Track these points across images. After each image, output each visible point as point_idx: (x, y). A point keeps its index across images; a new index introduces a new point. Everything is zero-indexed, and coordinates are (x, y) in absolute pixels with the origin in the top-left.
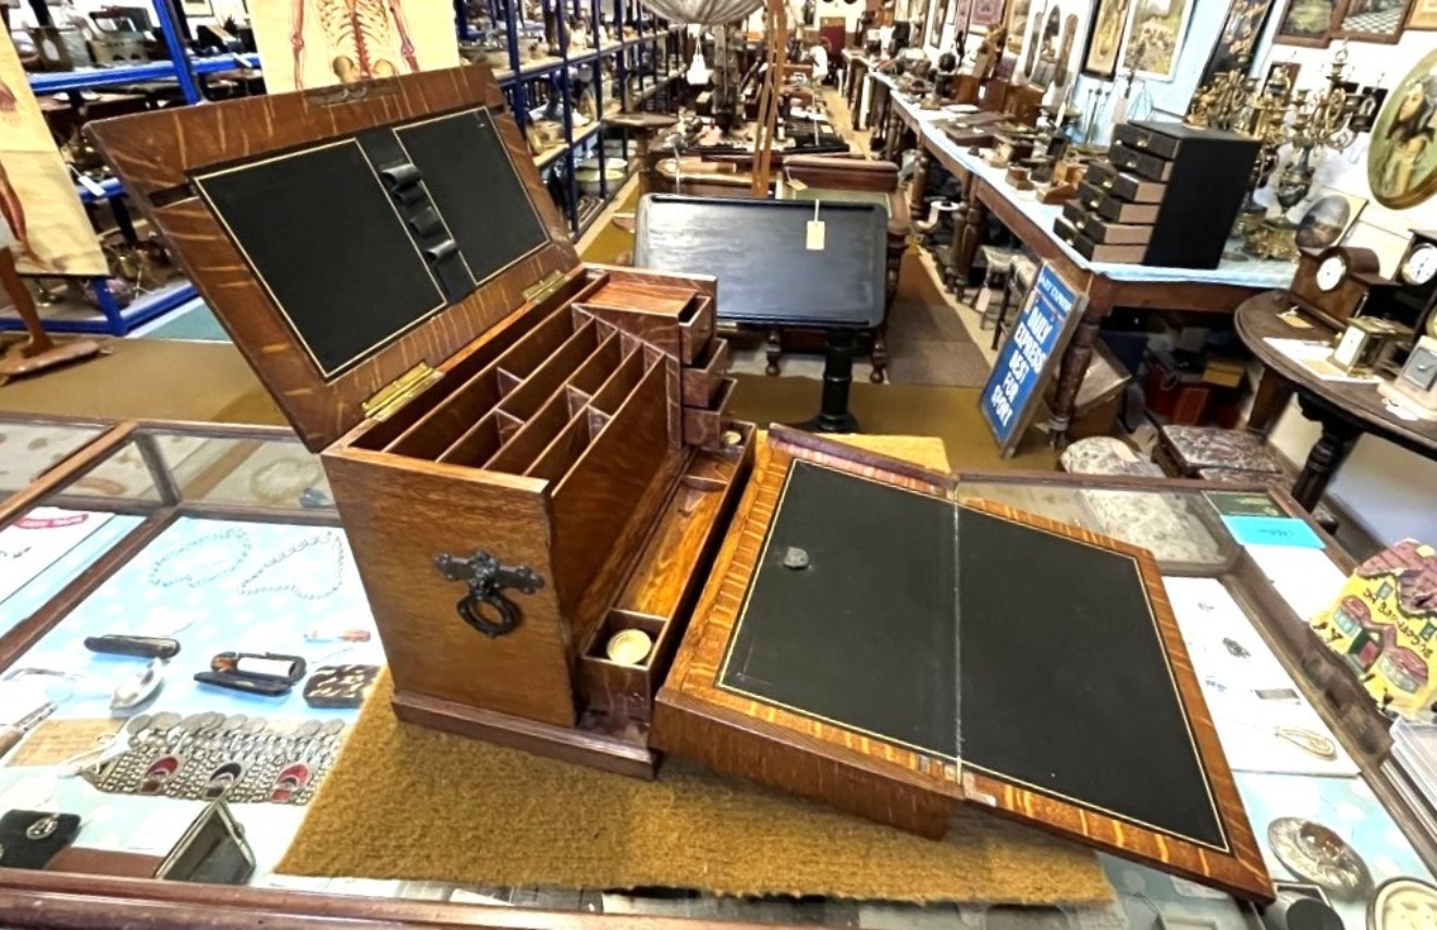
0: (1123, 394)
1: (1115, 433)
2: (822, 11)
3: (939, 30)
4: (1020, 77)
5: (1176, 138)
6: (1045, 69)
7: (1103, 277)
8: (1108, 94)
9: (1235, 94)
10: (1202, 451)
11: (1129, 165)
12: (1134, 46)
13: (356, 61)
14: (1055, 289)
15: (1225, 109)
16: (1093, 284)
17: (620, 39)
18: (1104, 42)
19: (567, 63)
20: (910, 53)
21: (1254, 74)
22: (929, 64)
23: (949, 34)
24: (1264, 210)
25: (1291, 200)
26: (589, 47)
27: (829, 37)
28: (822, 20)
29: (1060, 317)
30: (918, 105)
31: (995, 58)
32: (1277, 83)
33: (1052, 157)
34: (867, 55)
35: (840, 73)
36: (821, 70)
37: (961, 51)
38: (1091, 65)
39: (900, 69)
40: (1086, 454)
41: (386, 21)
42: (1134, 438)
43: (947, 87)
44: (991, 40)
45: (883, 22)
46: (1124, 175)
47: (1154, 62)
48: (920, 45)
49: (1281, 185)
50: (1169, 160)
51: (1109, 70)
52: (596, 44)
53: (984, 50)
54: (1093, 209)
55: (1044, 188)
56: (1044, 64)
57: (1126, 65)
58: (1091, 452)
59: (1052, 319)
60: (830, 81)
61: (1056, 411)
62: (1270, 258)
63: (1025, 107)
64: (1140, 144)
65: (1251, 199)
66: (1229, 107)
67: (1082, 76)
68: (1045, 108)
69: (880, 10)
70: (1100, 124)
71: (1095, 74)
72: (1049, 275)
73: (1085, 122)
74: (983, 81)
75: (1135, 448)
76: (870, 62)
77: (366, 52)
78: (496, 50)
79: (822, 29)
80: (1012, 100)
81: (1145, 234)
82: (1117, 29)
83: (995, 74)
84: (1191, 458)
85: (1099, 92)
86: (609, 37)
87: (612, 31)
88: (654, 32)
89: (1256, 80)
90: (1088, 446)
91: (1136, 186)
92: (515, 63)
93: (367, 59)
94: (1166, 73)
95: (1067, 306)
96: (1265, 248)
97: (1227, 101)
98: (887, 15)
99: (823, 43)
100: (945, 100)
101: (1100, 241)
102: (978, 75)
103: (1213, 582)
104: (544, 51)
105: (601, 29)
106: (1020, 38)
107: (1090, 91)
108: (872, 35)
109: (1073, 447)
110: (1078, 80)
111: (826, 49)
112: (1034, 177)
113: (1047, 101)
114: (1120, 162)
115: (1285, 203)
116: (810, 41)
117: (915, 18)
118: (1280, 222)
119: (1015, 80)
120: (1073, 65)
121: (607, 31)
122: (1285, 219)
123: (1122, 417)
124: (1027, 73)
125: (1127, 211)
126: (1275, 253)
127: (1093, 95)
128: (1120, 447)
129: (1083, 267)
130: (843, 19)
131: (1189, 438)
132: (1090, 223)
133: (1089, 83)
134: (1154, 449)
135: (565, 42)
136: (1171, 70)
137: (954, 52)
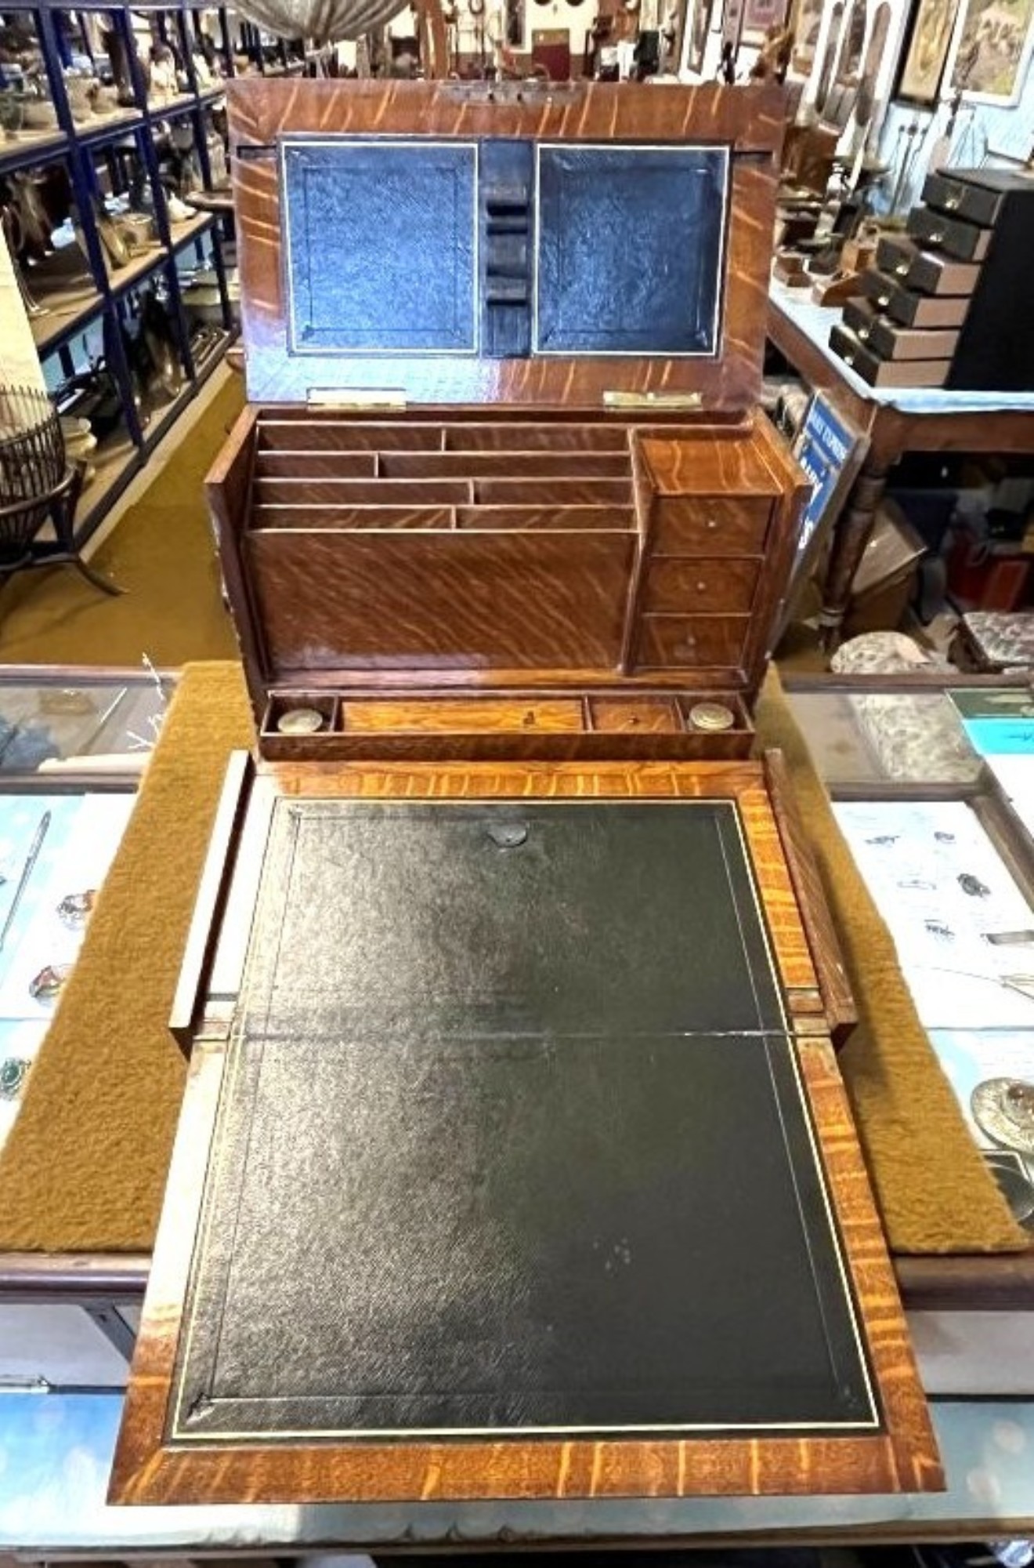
0: (918, 573)
1: (903, 627)
2: (535, 19)
3: (700, 42)
4: (809, 114)
5: (998, 192)
6: (842, 97)
7: (890, 408)
8: (925, 132)
10: (1009, 643)
11: (934, 238)
12: (966, 51)
14: (828, 430)
16: (877, 417)
17: (230, 76)
18: (925, 49)
19: (148, 117)
20: (660, 82)
23: (714, 45)
26: (182, 90)
27: (547, 62)
28: (535, 34)
29: (833, 469)
31: (775, 82)
33: (839, 235)
37: (729, 76)
38: (907, 88)
40: (861, 655)
42: (929, 631)
44: (770, 55)
45: (623, 35)
46: (928, 256)
47: (994, 77)
48: (674, 71)
50: (986, 227)
51: (931, 94)
52: (192, 87)
53: (758, 71)
54: (881, 310)
55: (822, 282)
56: (840, 88)
57: (953, 83)
58: (868, 653)
59: (823, 474)
61: (828, 601)
63: (811, 160)
64: (949, 205)
67: (893, 106)
68: (837, 160)
69: (620, 14)
70: (911, 178)
71: (909, 101)
72: (824, 413)
73: (893, 179)
75: (926, 645)
78: (39, 98)
79: (536, 49)
80: (796, 150)
81: (948, 342)
82: (946, 23)
84: (994, 654)
85: (913, 130)
86: (212, 73)
87: (217, 64)
88: (284, 64)
90: (864, 646)
91: (938, 270)
92: (65, 121)
94: (1008, 93)
95: (841, 453)
98: (628, 22)
99: (538, 73)
101: (888, 358)
103: (960, 806)
104: (110, 99)
105: (199, 61)
106: (811, 48)
107: (902, 129)
108: (606, 56)
109: (846, 647)
110: (887, 112)
112: (811, 268)
113: (842, 149)
114: (922, 236)
116: (518, 71)
117: (666, 25)
119: (801, 118)
120: (882, 90)
121: (209, 62)
123: (916, 605)
124: (820, 105)
125: (926, 311)
127: (905, 136)
128: (906, 646)
129: (864, 396)
130: (566, 32)
131: (997, 629)
132: (877, 331)
133: (903, 116)
134: (952, 646)
135: (142, 83)
136: (1015, 90)
137: (721, 79)
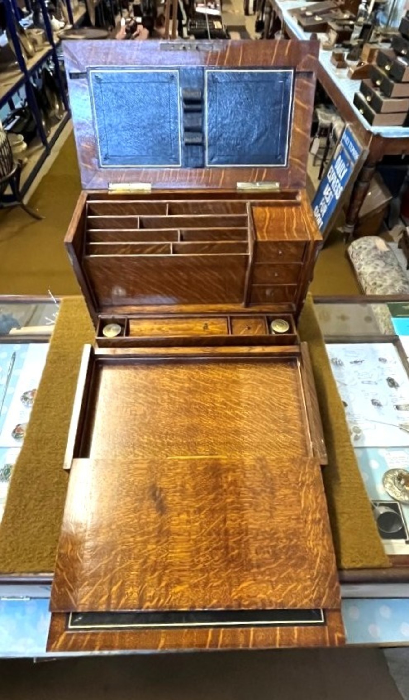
0: (388, 207)
11: (403, 51)
14: (351, 144)
16: (373, 140)
29: (352, 163)
33: (362, 40)
40: (360, 247)
42: (391, 233)
46: (400, 60)
54: (377, 87)
58: (363, 246)
59: (348, 165)
61: (348, 221)
72: (350, 135)
81: (406, 104)
90: (363, 242)
95: (356, 156)
101: (378, 111)
103: (390, 346)
109: (354, 243)
112: (349, 57)
114: (398, 50)
123: (386, 220)
125: (396, 89)
128: (379, 242)
129: (367, 129)
132: (374, 98)
134: (401, 241)
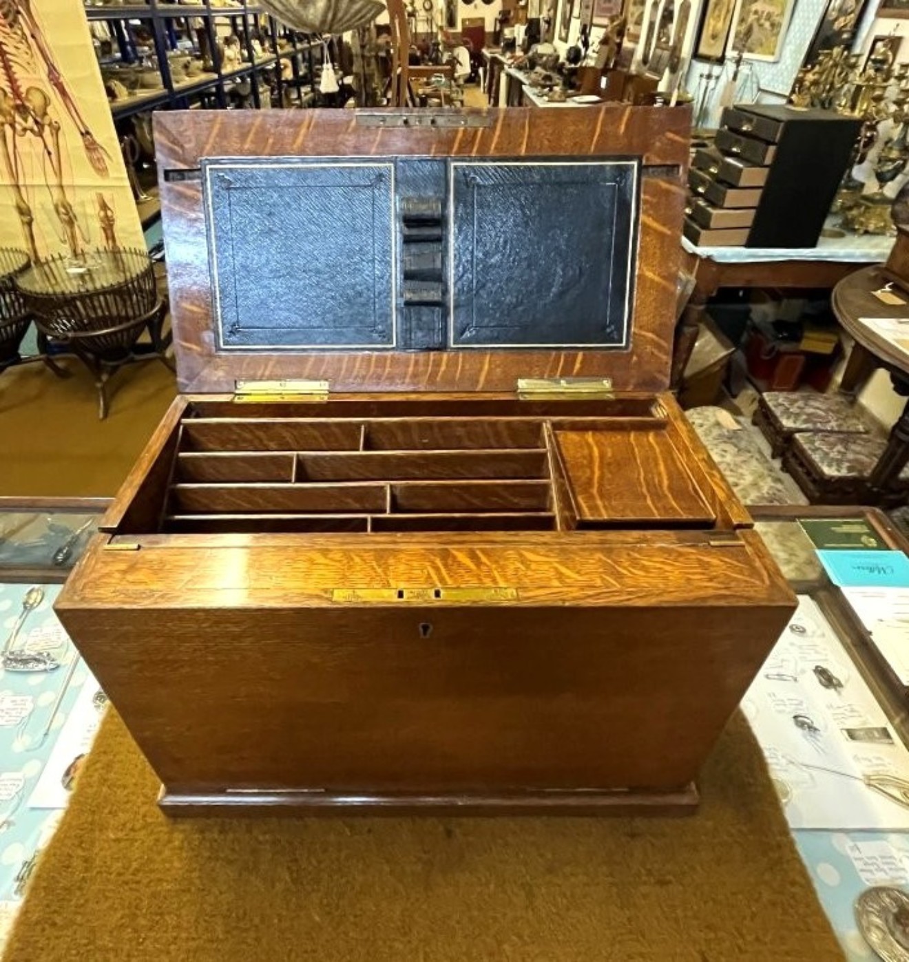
0: (729, 364)
1: (717, 401)
2: (464, 12)
3: (566, 24)
4: (638, 67)
5: (778, 121)
6: (661, 57)
7: (709, 260)
8: (718, 78)
9: (838, 71)
10: (797, 416)
11: (734, 149)
12: (743, 28)
13: (8, 90)
15: (828, 87)
16: (700, 265)
17: (275, 51)
18: (714, 27)
19: (222, 78)
20: (542, 49)
21: (857, 50)
22: (558, 58)
23: (575, 25)
24: (862, 185)
25: (889, 175)
26: (244, 61)
27: (471, 37)
28: (464, 21)
30: (546, 98)
31: (616, 48)
32: (880, 57)
34: (503, 54)
35: (481, 71)
36: (464, 69)
37: (586, 44)
38: (703, 50)
39: (533, 63)
41: (29, 47)
42: (737, 402)
43: (574, 79)
44: (612, 32)
45: (518, 21)
46: (730, 160)
47: (761, 43)
49: (880, 161)
50: (773, 144)
51: (720, 55)
52: (250, 58)
53: (605, 41)
54: (699, 194)
56: (659, 51)
57: (734, 48)
58: (698, 421)
60: (472, 79)
62: (866, 232)
63: (641, 95)
64: (744, 128)
65: (850, 176)
66: (832, 84)
67: (694, 62)
68: (660, 94)
69: (515, 9)
70: (711, 107)
71: (706, 59)
73: (697, 107)
74: (605, 71)
75: (736, 412)
76: (506, 59)
77: (16, 80)
78: (151, 70)
79: (464, 29)
80: (630, 88)
81: (748, 217)
82: (728, 11)
83: (616, 64)
84: (787, 423)
85: (709, 77)
86: (264, 50)
87: (267, 45)
88: (309, 43)
89: (858, 56)
90: (695, 416)
91: (740, 170)
92: (167, 82)
93: (19, 87)
94: (773, 54)
96: (862, 224)
97: (830, 79)
98: (521, 13)
99: (465, 44)
100: (570, 91)
101: (706, 226)
102: (600, 66)
104: (198, 68)
105: (256, 43)
106: (638, 27)
107: (701, 76)
108: (507, 33)
110: (690, 65)
111: (469, 49)
113: (662, 87)
114: (725, 148)
115: (882, 178)
116: (453, 42)
117: (545, 15)
118: (878, 197)
119: (633, 69)
120: (686, 49)
121: (262, 44)
122: (882, 194)
123: (728, 384)
124: (645, 61)
125: (732, 196)
126: (871, 227)
127: (704, 81)
128: (723, 416)
129: (690, 251)
130: (482, 20)
131: (786, 404)
132: (697, 209)
133: (701, 68)
134: (755, 413)
135: (218, 58)
136: (777, 51)
137: (580, 45)
